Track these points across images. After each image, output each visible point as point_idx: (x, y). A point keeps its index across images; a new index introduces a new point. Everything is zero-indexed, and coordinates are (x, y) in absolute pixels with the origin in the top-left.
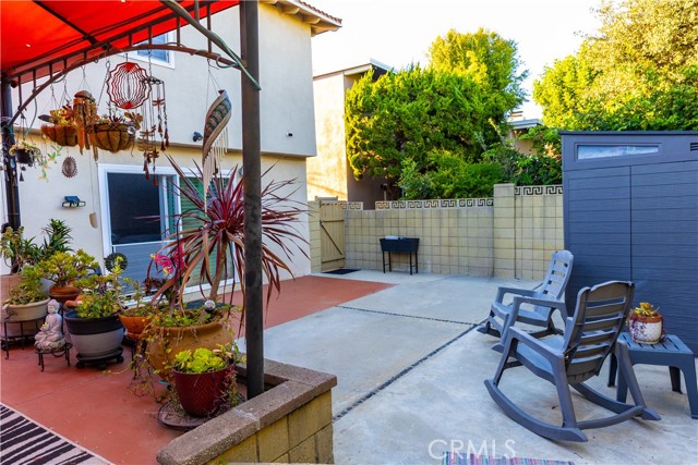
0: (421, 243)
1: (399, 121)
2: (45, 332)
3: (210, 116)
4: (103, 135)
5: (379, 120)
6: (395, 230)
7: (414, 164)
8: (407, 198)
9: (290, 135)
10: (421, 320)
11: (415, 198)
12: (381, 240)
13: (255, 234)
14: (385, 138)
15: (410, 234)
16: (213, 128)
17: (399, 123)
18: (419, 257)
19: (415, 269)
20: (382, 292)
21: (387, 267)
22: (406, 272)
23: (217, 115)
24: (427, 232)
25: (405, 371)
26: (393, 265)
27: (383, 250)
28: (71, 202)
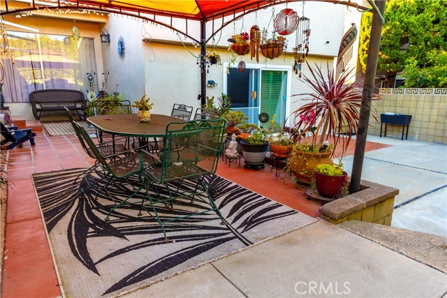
0: (412, 118)
1: (407, 30)
2: (230, 149)
3: (344, 39)
4: (270, 50)
5: (391, 29)
6: (393, 109)
7: (416, 61)
8: (406, 87)
9: (328, 42)
10: (420, 170)
11: (413, 87)
12: (381, 115)
13: (368, 107)
14: (392, 42)
15: (405, 112)
16: (345, 47)
17: (406, 31)
18: (409, 128)
19: (405, 137)
20: (383, 149)
21: (383, 134)
22: (398, 138)
23: (348, 39)
24: (419, 111)
25: (417, 198)
26: (388, 132)
27: (382, 121)
28: (211, 84)
